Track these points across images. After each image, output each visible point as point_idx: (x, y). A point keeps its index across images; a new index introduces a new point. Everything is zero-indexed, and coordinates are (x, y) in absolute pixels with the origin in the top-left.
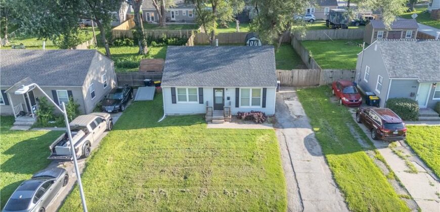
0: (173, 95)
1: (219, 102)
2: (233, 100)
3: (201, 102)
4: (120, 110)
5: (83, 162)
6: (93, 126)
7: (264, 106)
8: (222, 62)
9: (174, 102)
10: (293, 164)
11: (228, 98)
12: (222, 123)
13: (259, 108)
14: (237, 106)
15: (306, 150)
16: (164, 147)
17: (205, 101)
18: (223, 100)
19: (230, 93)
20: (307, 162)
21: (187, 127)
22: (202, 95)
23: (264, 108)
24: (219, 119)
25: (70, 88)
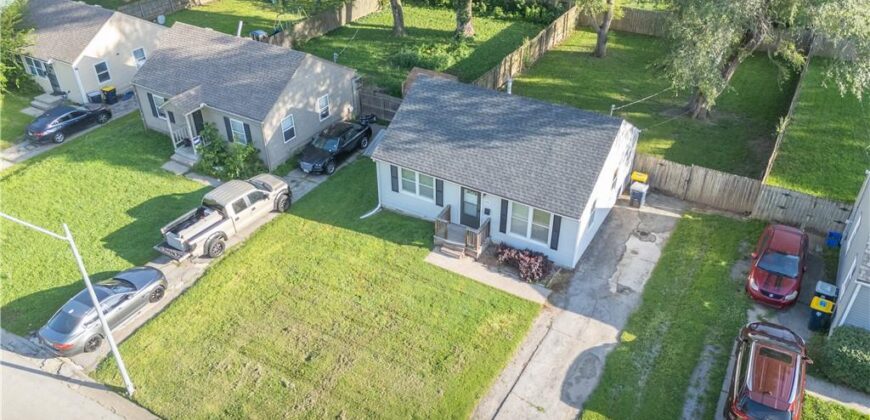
0: (394, 177)
1: (471, 211)
2: (496, 216)
3: (440, 202)
4: (324, 171)
5: (205, 264)
6: (240, 206)
7: (554, 246)
8: (498, 132)
9: (395, 188)
10: (505, 404)
11: (487, 212)
12: (457, 257)
13: (543, 247)
14: (503, 229)
15: (559, 384)
16: (326, 280)
17: (446, 204)
18: (479, 211)
19: (491, 203)
20: (534, 411)
21: (393, 247)
22: (442, 192)
23: (554, 251)
24: (454, 248)
25: (248, 121)
